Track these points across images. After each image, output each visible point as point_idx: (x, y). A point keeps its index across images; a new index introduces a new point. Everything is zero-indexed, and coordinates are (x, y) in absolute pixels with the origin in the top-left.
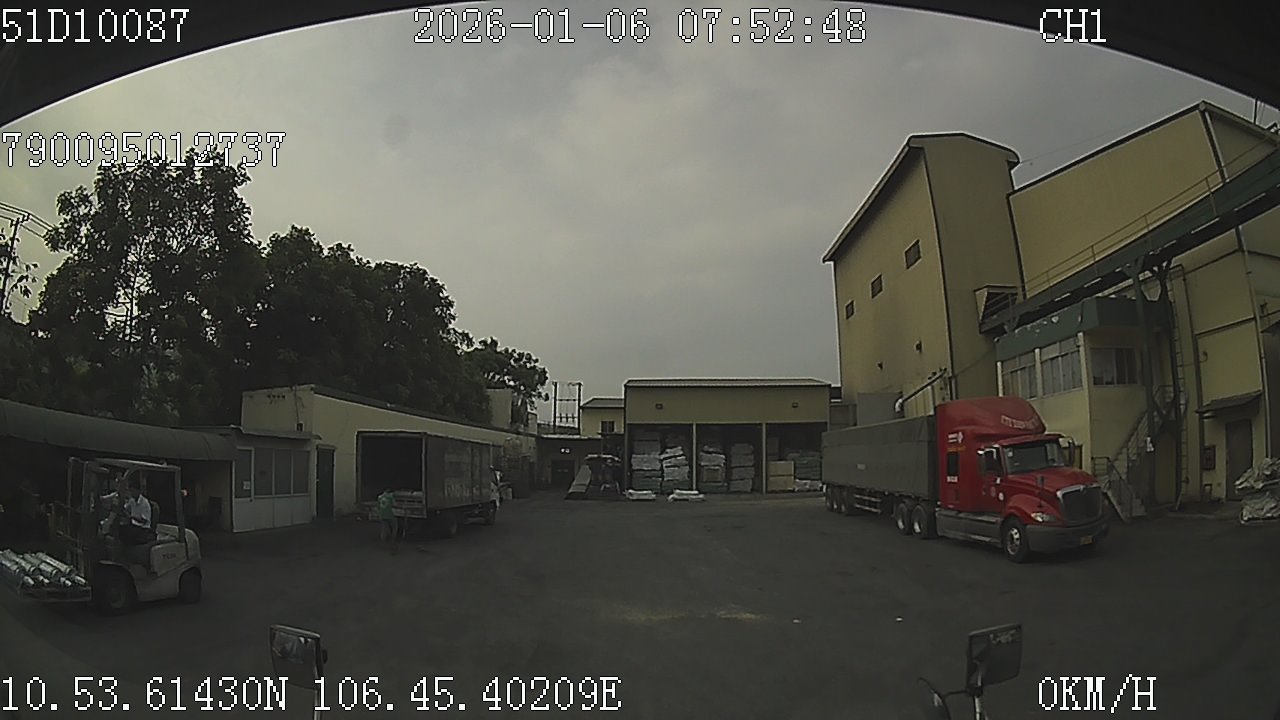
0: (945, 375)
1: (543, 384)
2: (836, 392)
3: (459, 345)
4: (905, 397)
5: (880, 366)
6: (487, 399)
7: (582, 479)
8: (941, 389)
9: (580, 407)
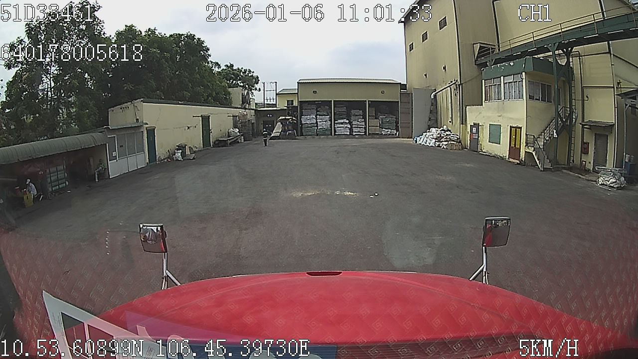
0: (457, 83)
1: (257, 83)
2: (403, 87)
3: (213, 68)
4: (437, 91)
5: (426, 75)
6: (229, 94)
7: (278, 130)
8: (455, 90)
9: (276, 94)
